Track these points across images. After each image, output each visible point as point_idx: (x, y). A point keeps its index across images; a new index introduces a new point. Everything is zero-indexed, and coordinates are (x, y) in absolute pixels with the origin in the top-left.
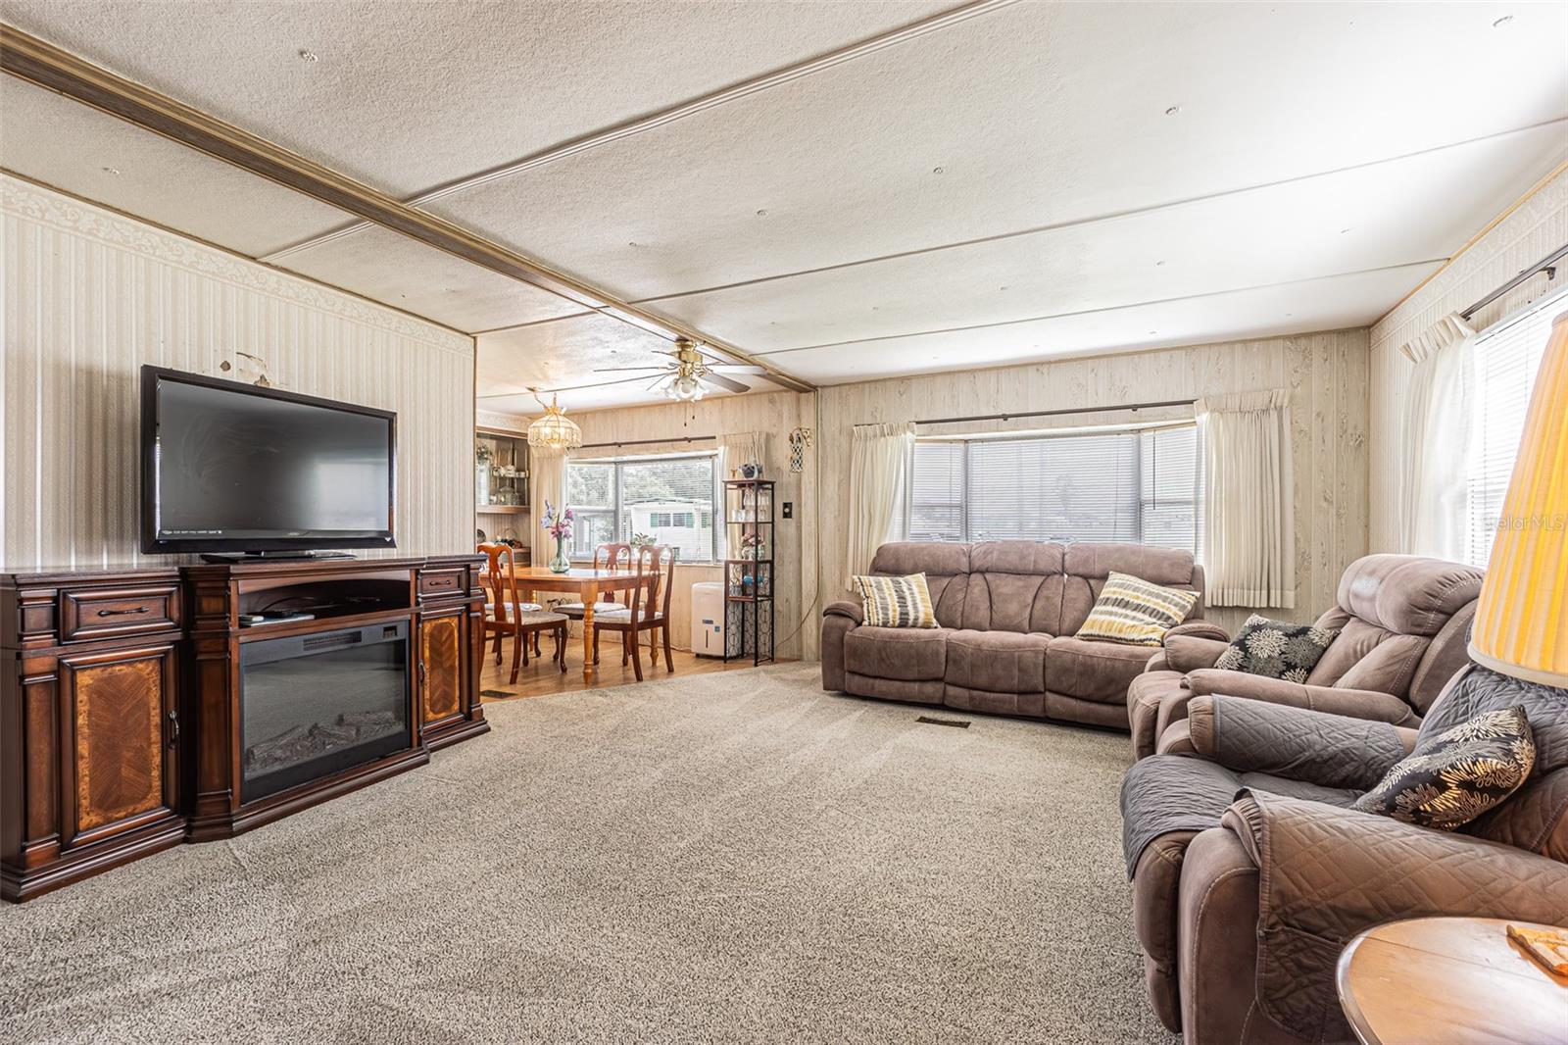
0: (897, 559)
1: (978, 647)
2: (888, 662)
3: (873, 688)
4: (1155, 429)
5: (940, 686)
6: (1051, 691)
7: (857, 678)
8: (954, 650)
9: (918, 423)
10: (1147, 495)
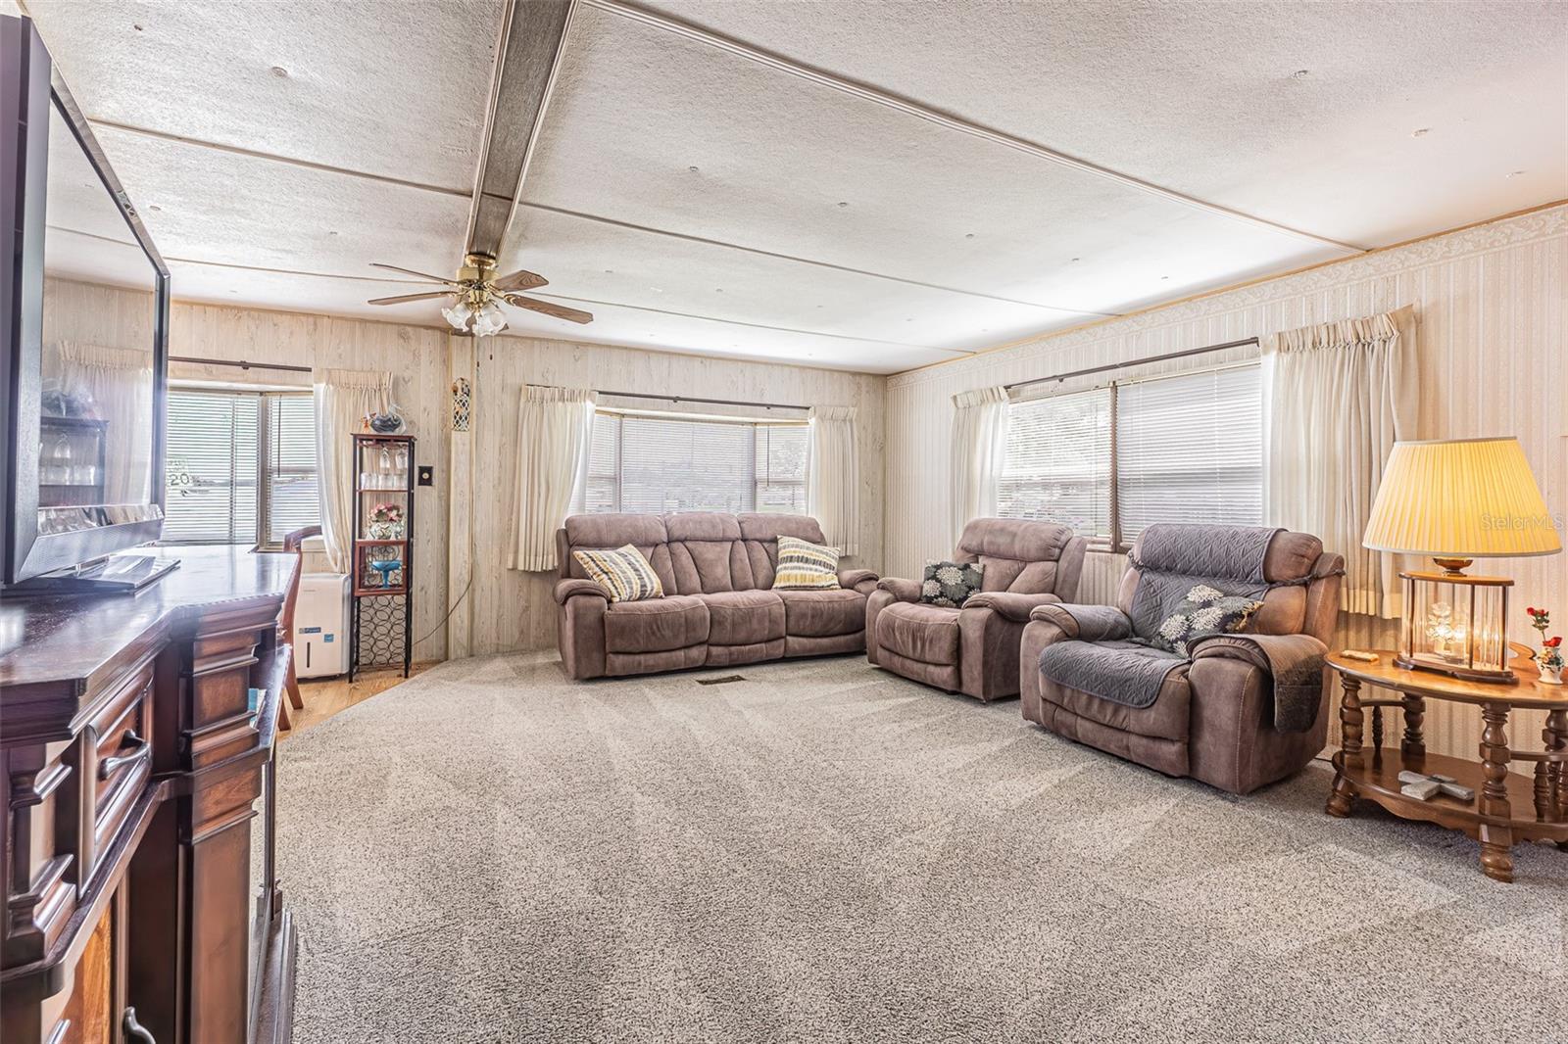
0: (599, 531)
1: (736, 607)
2: (658, 634)
3: (640, 664)
4: (768, 424)
5: (704, 648)
6: (790, 635)
7: (621, 657)
8: (719, 612)
9: (600, 393)
10: (761, 474)
